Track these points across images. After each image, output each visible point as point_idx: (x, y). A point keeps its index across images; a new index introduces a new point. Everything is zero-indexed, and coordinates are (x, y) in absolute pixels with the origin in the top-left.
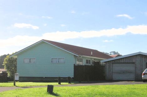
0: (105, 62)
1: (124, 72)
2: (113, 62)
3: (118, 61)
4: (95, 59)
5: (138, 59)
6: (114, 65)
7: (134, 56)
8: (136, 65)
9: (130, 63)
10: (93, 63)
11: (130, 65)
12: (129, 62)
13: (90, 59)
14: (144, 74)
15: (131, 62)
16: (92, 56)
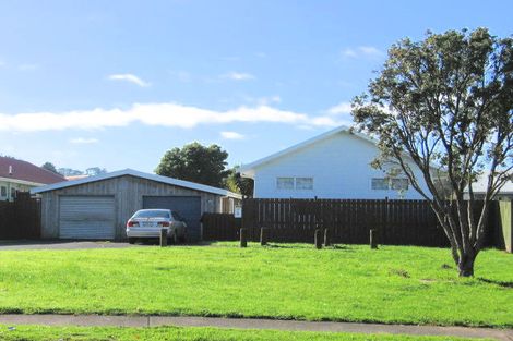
0: (41, 193)
1: (87, 219)
2: (62, 193)
3: (73, 192)
4: (20, 185)
5: (124, 186)
6: (64, 200)
7: (113, 178)
8: (117, 201)
9: (103, 196)
10: (13, 195)
11: (103, 200)
12: (101, 193)
13: (6, 186)
14: (132, 224)
15: (105, 193)
16: (11, 176)
